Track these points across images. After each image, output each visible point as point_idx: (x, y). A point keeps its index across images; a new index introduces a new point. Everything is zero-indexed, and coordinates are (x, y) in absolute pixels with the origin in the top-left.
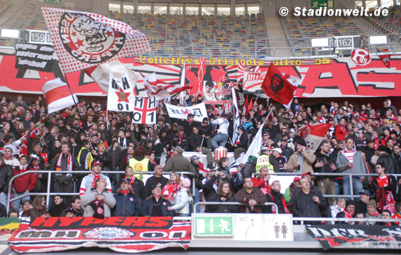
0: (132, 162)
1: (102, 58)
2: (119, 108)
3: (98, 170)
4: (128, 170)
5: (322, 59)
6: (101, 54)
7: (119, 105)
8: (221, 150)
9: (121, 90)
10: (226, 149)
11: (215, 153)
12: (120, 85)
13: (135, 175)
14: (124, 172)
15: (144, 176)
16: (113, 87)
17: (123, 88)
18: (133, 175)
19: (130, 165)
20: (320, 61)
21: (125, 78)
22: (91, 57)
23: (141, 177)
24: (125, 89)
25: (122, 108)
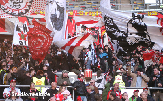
0: (35, 80)
1: (19, 13)
2: (20, 44)
3: (14, 85)
4: (32, 85)
5: (152, 12)
6: (18, 10)
7: (20, 42)
8: (88, 70)
9: (22, 33)
10: (92, 71)
11: (84, 73)
12: (22, 29)
13: (36, 88)
14: (29, 86)
15: (42, 88)
16: (17, 30)
17: (23, 31)
18: (35, 88)
19: (33, 82)
20: (151, 13)
21: (25, 25)
22: (13, 11)
23: (41, 89)
24: (24, 32)
25: (22, 44)
